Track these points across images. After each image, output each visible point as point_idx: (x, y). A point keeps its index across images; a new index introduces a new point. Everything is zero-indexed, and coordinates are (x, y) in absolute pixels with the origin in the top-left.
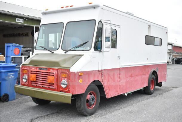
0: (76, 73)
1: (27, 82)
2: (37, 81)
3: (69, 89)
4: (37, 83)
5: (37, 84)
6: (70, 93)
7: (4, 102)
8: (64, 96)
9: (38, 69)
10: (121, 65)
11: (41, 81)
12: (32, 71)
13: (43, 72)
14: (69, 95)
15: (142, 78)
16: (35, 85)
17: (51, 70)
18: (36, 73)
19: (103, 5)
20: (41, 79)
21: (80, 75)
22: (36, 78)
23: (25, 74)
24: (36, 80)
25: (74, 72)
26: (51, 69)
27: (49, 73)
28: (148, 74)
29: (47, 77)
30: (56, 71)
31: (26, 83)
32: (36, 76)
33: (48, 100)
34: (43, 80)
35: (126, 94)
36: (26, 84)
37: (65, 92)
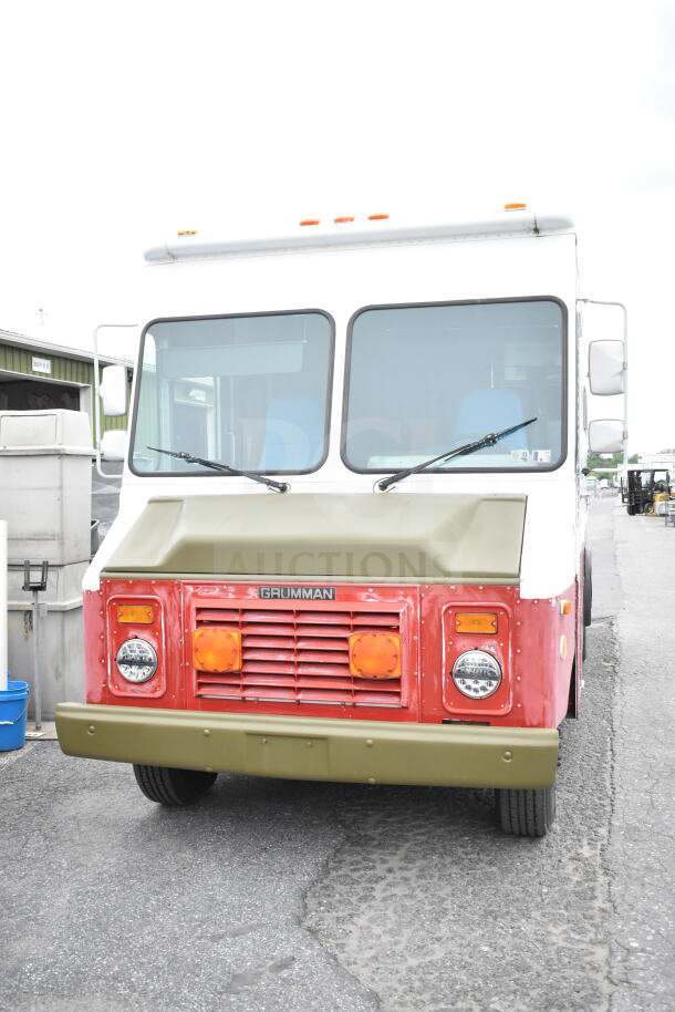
0: (553, 604)
1: (154, 683)
2: (251, 669)
3: (517, 699)
4: (246, 681)
5: (246, 687)
6: (523, 724)
8: (507, 748)
9: (253, 592)
11: (291, 671)
12: (199, 610)
13: (300, 613)
16: (236, 694)
17: (363, 595)
18: (237, 618)
20: (281, 657)
21: (561, 617)
22: (246, 650)
23: (132, 633)
24: (245, 662)
25: (548, 603)
26: (365, 589)
27: (357, 614)
29: (345, 640)
30: (410, 601)
31: (148, 687)
32: (244, 637)
33: (372, 780)
34: (302, 658)
36: (146, 692)
37: (488, 724)
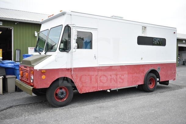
0: (38, 70)
3: (34, 83)
4: (23, 78)
6: (34, 87)
7: (19, 92)
10: (99, 64)
14: (31, 88)
15: (133, 76)
19: (71, 11)
21: (42, 72)
22: (23, 74)
25: (37, 70)
26: (28, 67)
27: (27, 70)
28: (144, 73)
35: (109, 91)
